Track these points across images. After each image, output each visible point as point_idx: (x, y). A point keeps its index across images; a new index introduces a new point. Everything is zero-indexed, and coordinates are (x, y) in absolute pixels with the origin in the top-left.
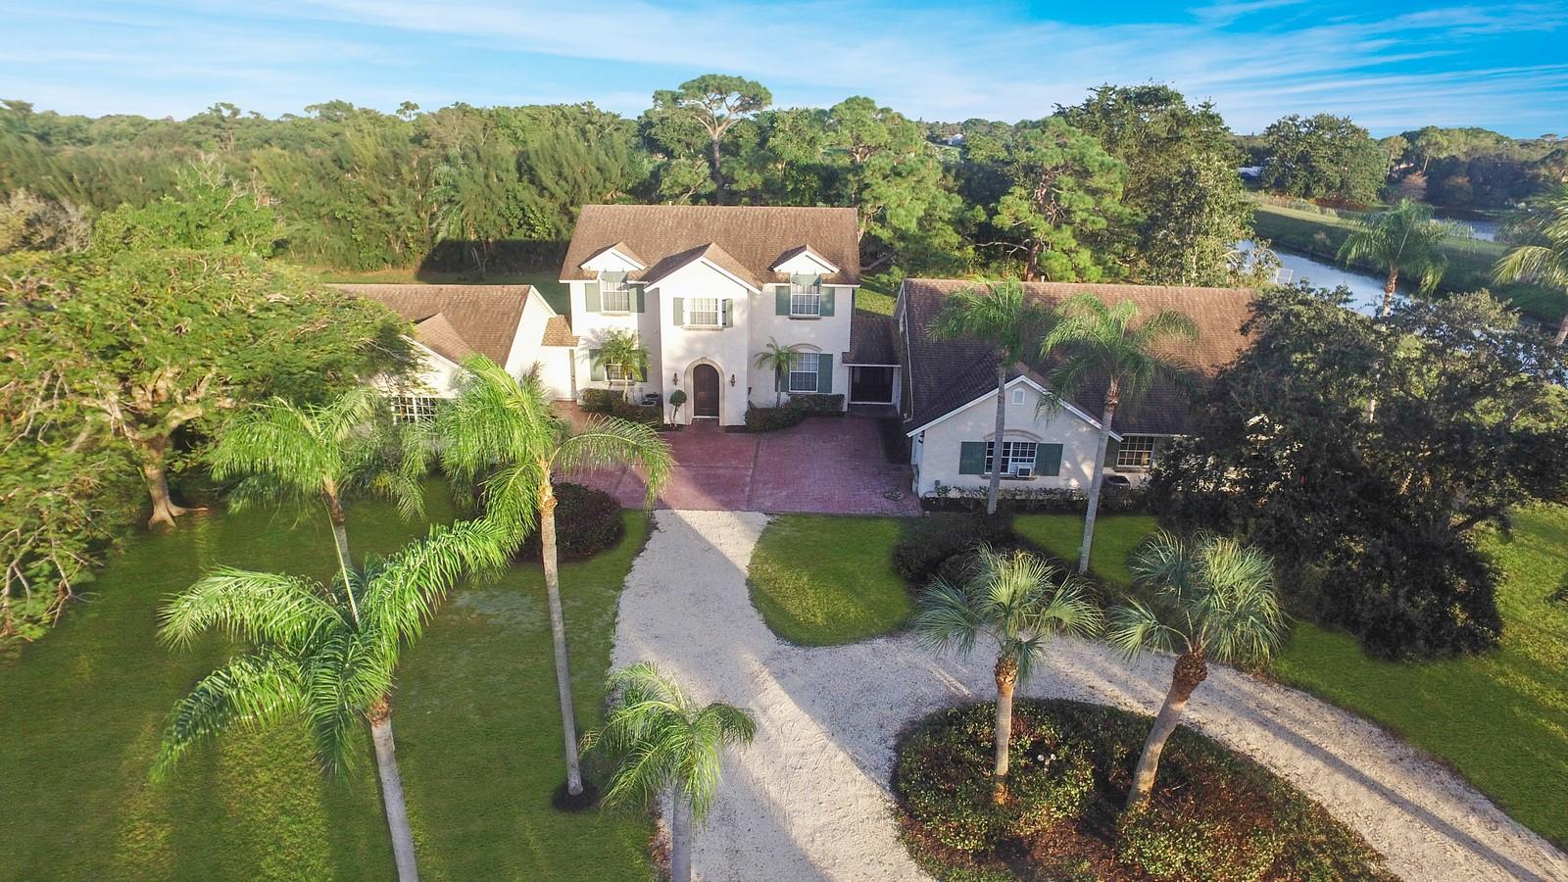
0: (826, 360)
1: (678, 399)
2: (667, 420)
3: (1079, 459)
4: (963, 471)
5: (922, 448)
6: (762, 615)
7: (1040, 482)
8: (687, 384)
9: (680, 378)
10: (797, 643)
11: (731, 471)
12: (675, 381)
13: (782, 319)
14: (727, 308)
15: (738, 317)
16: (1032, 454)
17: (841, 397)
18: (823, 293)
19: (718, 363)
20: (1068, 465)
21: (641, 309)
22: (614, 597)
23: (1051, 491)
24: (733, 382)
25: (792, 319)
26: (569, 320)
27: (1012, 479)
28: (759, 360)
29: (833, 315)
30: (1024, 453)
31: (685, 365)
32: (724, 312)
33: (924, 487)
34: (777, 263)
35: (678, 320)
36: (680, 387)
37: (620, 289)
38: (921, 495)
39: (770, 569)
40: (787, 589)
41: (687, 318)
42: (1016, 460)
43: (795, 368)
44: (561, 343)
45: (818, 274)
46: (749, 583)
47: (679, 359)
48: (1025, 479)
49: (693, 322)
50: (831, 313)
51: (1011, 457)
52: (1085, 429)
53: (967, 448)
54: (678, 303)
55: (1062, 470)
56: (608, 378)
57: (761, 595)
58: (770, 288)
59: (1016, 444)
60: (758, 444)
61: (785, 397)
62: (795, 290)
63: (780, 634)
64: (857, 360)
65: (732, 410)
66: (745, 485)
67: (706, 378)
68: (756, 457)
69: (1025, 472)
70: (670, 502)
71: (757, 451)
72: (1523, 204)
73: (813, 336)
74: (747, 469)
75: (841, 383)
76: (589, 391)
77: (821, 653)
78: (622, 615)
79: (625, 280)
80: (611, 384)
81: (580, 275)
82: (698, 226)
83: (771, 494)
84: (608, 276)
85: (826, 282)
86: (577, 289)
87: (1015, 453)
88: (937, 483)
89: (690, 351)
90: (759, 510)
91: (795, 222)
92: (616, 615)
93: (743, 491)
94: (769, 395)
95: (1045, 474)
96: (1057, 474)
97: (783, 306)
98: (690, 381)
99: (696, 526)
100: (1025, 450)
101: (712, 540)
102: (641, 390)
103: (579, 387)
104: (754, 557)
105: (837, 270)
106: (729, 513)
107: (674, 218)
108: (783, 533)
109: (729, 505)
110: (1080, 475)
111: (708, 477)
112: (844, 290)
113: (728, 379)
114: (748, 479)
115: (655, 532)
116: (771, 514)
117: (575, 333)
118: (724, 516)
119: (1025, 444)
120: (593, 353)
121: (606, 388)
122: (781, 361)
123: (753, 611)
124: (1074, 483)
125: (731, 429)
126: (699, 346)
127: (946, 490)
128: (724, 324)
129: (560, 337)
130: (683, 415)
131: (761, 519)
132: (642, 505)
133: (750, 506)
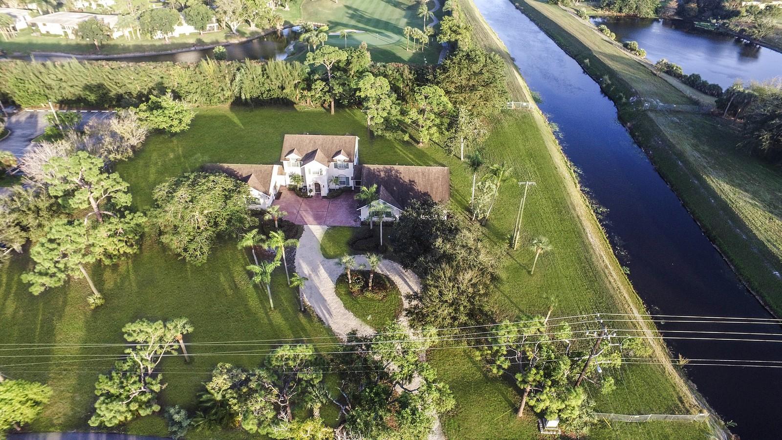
0: (348, 178)
1: (311, 191)
2: (308, 194)
3: (395, 214)
5: (361, 212)
6: (322, 252)
7: (386, 219)
8: (313, 187)
10: (327, 258)
11: (322, 212)
12: (310, 187)
13: (336, 170)
15: (324, 173)
17: (352, 187)
18: (346, 164)
19: (320, 183)
20: (393, 216)
23: (391, 221)
24: (324, 186)
25: (339, 169)
26: (284, 169)
27: (383, 218)
28: (330, 180)
29: (349, 168)
30: (383, 214)
31: (311, 184)
32: (320, 172)
33: (362, 219)
34: (334, 156)
35: (310, 173)
37: (296, 163)
38: (361, 221)
39: (326, 241)
40: (328, 246)
41: (312, 173)
42: (381, 215)
43: (340, 180)
44: (282, 174)
45: (344, 160)
46: (321, 245)
53: (370, 212)
54: (309, 170)
56: (294, 182)
57: (323, 249)
58: (332, 164)
59: (381, 212)
61: (338, 187)
62: (339, 163)
63: (324, 256)
64: (355, 178)
65: (324, 192)
66: (324, 217)
67: (317, 185)
68: (328, 207)
70: (307, 223)
71: (329, 204)
72: (715, 21)
73: (344, 173)
74: (325, 211)
75: (352, 183)
76: (290, 185)
77: (331, 260)
79: (297, 161)
80: (295, 184)
81: (285, 160)
82: (315, 142)
83: (329, 220)
84: (293, 159)
85: (346, 162)
86: (285, 163)
88: (365, 218)
89: (313, 180)
90: (326, 225)
91: (339, 141)
93: (323, 219)
94: (334, 187)
95: (389, 217)
97: (336, 166)
99: (312, 230)
101: (315, 234)
102: (302, 186)
103: (287, 184)
104: (323, 238)
105: (349, 159)
107: (309, 139)
108: (330, 231)
109: (320, 224)
111: (317, 214)
112: (351, 164)
113: (322, 185)
114: (325, 215)
115: (304, 232)
116: (328, 226)
117: (285, 172)
118: (318, 227)
120: (290, 176)
122: (337, 179)
123: (320, 251)
124: (394, 219)
125: (324, 197)
126: (315, 179)
127: (367, 220)
128: (321, 174)
129: (281, 173)
130: (313, 194)
131: (326, 227)
132: (301, 224)
133: (324, 224)
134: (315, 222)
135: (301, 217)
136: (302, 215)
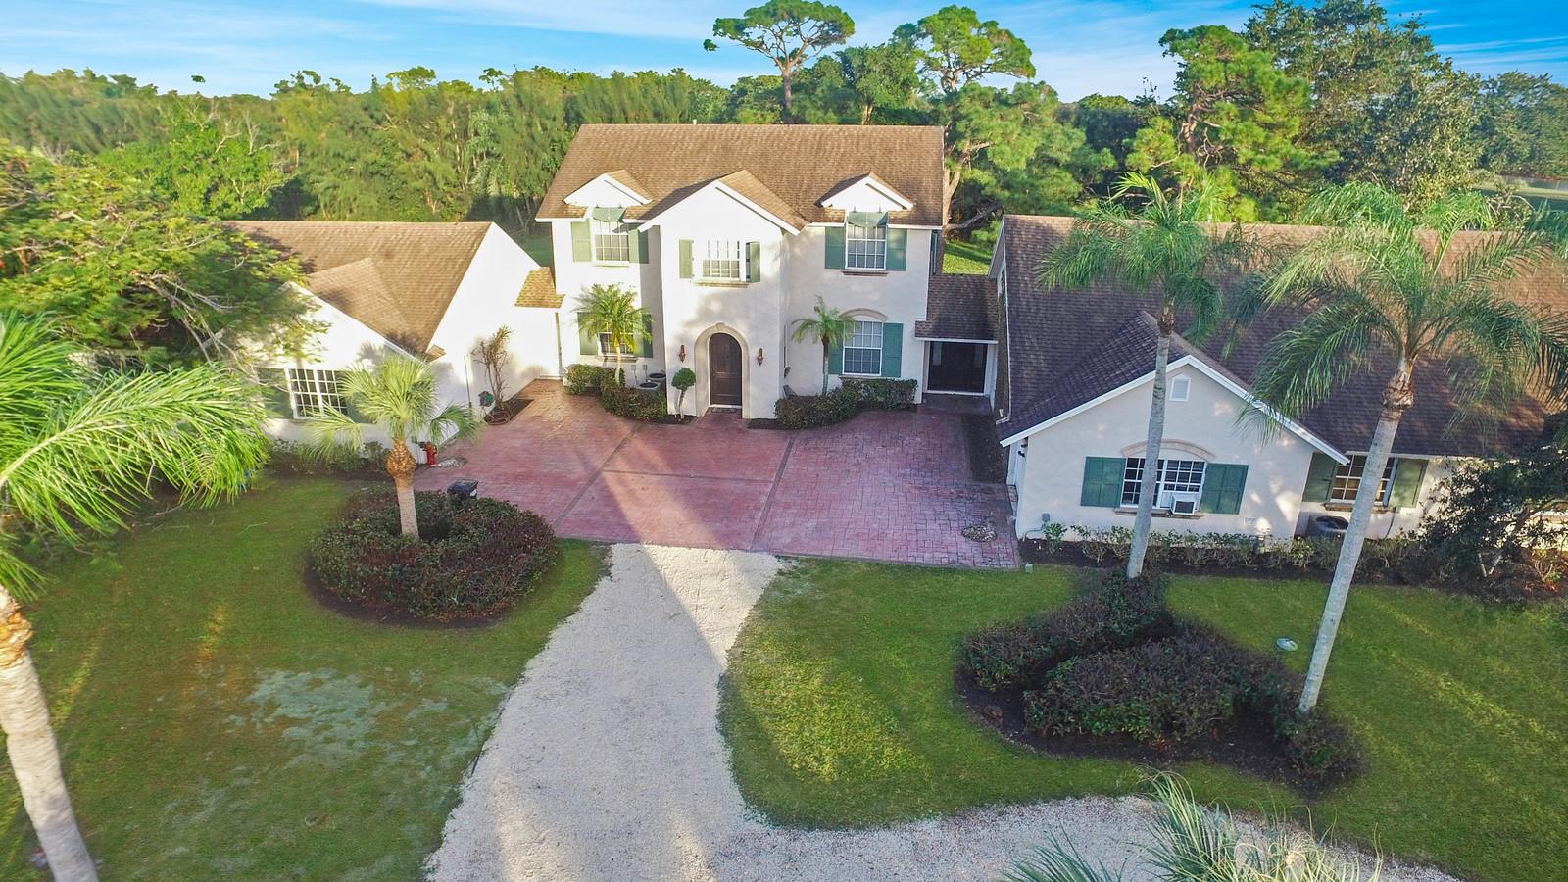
0: (893, 332)
1: (685, 380)
2: (672, 408)
3: (1274, 488)
4: (1087, 500)
5: (1024, 464)
6: (729, 752)
7: (1209, 524)
8: (699, 362)
9: (689, 351)
10: (781, 818)
11: (741, 485)
12: (682, 356)
13: (833, 275)
14: (753, 253)
15: (769, 266)
16: (1197, 478)
17: (912, 384)
18: (892, 237)
19: (741, 331)
20: (1255, 497)
21: (644, 259)
22: (501, 697)
23: (1227, 539)
24: (760, 360)
25: (847, 273)
26: (553, 272)
27: (1164, 516)
28: (797, 329)
29: (904, 270)
30: (1184, 478)
31: (696, 332)
32: (748, 260)
33: (1027, 524)
34: (825, 197)
35: (686, 271)
36: (689, 364)
37: (616, 231)
38: (1020, 535)
40: (784, 698)
41: (697, 269)
42: (1171, 488)
43: (853, 342)
44: (540, 303)
45: (884, 211)
47: (690, 324)
48: (1184, 517)
49: (707, 274)
50: (900, 266)
51: (1163, 483)
52: (1286, 443)
53: (1094, 467)
54: (686, 248)
55: (1243, 505)
56: (604, 351)
58: (818, 230)
59: (1173, 463)
60: (790, 445)
61: (835, 382)
62: (852, 234)
63: (753, 797)
64: (936, 332)
65: (759, 399)
66: (758, 509)
67: (725, 351)
68: (783, 465)
69: (1184, 507)
70: (642, 530)
71: (786, 456)
73: (876, 297)
74: (766, 482)
75: (913, 365)
76: (576, 367)
77: (819, 841)
78: (499, 736)
79: (621, 220)
80: (606, 359)
81: (564, 211)
82: (727, 149)
83: (793, 525)
84: (601, 214)
85: (895, 221)
86: (561, 229)
87: (1170, 477)
88: (1046, 518)
89: (705, 314)
90: (770, 550)
91: (858, 144)
92: (488, 734)
93: (752, 518)
94: (814, 377)
95: (1218, 509)
96: (1236, 511)
97: (834, 254)
98: (704, 355)
99: (667, 573)
100: (1184, 473)
101: (686, 599)
102: (645, 367)
103: (565, 364)
104: (746, 632)
105: (910, 205)
106: (724, 552)
107: (696, 139)
108: (799, 592)
109: (727, 540)
110: (1273, 513)
112: (919, 234)
113: (753, 353)
114: (764, 499)
115: (604, 582)
116: (786, 558)
117: (559, 291)
118: (716, 557)
119: (1186, 464)
120: (583, 317)
121: (600, 364)
122: (831, 332)
123: (715, 741)
124: (1263, 526)
125: (757, 424)
126: (715, 306)
127: (1058, 529)
128: (748, 277)
129: (540, 295)
130: (694, 402)
131: (769, 565)
132: (598, 535)
133: (758, 542)
134: (696, 530)
135: (609, 498)
136: (618, 490)
